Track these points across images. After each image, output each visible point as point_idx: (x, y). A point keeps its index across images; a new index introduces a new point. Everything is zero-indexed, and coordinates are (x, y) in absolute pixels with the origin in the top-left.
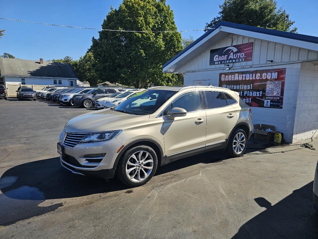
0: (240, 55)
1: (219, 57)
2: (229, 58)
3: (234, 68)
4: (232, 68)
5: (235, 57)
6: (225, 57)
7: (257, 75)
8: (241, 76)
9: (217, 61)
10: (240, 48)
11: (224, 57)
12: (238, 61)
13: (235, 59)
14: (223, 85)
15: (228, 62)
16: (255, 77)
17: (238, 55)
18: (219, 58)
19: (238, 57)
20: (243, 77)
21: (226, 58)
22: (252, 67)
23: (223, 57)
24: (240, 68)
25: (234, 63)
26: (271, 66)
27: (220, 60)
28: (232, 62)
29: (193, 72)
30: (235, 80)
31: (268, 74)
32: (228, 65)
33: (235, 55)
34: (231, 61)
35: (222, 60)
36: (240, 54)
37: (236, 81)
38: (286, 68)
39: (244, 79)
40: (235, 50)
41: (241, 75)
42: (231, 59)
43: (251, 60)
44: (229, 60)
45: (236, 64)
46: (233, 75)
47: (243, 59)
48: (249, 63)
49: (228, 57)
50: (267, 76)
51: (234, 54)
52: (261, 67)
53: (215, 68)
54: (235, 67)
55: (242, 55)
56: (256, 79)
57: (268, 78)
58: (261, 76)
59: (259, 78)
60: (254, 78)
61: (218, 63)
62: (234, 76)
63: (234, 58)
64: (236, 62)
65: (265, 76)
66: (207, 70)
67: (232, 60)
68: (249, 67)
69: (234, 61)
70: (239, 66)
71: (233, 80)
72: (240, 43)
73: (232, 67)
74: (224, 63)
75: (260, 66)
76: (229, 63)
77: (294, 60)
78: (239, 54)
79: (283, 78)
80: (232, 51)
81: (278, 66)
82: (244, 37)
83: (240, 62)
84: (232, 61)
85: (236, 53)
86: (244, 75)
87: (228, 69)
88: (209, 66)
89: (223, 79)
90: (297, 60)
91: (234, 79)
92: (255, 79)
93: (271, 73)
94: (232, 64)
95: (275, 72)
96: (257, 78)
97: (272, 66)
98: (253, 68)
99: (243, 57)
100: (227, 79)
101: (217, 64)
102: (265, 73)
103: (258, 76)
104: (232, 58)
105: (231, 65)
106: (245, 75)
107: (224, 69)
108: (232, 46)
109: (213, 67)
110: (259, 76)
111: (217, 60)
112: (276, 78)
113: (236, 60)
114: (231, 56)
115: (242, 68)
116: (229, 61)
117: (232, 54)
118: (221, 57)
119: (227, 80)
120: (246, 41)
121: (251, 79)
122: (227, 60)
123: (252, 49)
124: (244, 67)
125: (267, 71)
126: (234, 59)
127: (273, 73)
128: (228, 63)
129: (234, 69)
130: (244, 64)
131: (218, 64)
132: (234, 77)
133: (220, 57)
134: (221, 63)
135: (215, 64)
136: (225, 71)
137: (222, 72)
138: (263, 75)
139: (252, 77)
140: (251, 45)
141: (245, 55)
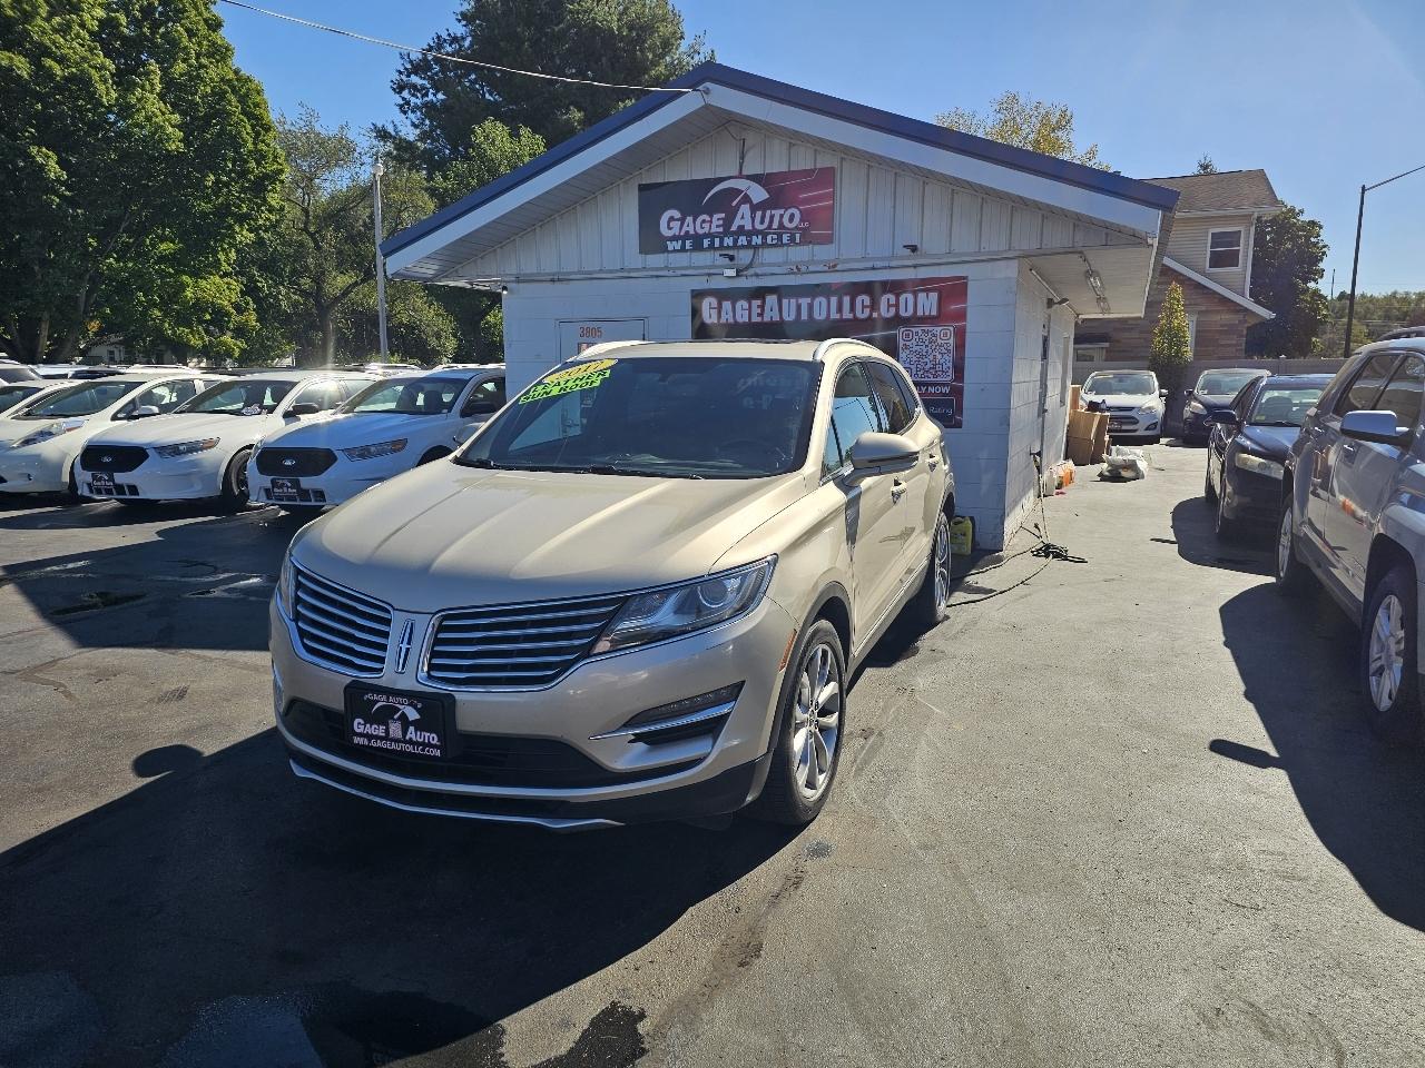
0: (782, 216)
1: (682, 220)
2: (734, 228)
3: (759, 271)
4: (751, 271)
5: (762, 222)
6: (715, 222)
7: (859, 299)
8: (790, 305)
9: (674, 238)
10: (779, 189)
11: (711, 222)
12: (774, 242)
13: (764, 234)
15: (729, 241)
16: (853, 309)
17: (772, 217)
18: (686, 224)
19: (775, 226)
20: (799, 307)
21: (717, 226)
22: (838, 268)
23: (704, 221)
24: (783, 269)
25: (756, 247)
26: (912, 269)
27: (692, 232)
28: (749, 245)
29: (553, 280)
30: (767, 319)
31: (902, 298)
32: (732, 258)
33: (759, 214)
34: (743, 240)
35: (701, 232)
36: (782, 211)
37: (772, 324)
38: (964, 278)
39: (804, 316)
40: (758, 194)
41: (793, 301)
42: (742, 231)
43: (828, 240)
44: (733, 233)
45: (769, 255)
46: (756, 298)
47: (798, 236)
48: (823, 252)
49: (728, 222)
50: (897, 305)
51: (754, 208)
52: (873, 268)
53: (667, 268)
54: (762, 265)
55: (790, 217)
56: (855, 316)
57: (903, 313)
58: (874, 306)
59: (867, 312)
60: (847, 315)
61: (684, 244)
62: (759, 302)
63: (759, 227)
64: (764, 245)
65: (892, 306)
67: (749, 234)
68: (821, 268)
69: (757, 240)
70: (779, 265)
71: (756, 319)
72: (776, 165)
73: (750, 266)
74: (711, 246)
75: (870, 265)
76: (735, 246)
77: (995, 248)
78: (777, 213)
79: (962, 315)
80: (747, 199)
81: (937, 268)
82: (794, 138)
83: (782, 245)
84: (749, 242)
85: (763, 206)
86: (804, 302)
87: (732, 273)
88: (634, 258)
89: (710, 317)
90: (1004, 247)
91: (761, 315)
92: (851, 316)
93: (915, 294)
94: (751, 252)
95: (927, 291)
96: (860, 315)
97: (915, 266)
98: (838, 274)
99: (796, 227)
100: (726, 318)
101: (675, 251)
102: (890, 292)
103: (864, 307)
104: (748, 227)
105: (744, 257)
106: (809, 300)
107: (712, 271)
108: (740, 176)
109: (656, 260)
110: (867, 307)
111: (676, 231)
112: (934, 313)
113: (764, 238)
114: (743, 217)
115: (795, 270)
116: (736, 241)
117: (745, 209)
118: (694, 222)
119: (731, 320)
120: (803, 161)
121: (834, 316)
122: (727, 232)
123: (832, 196)
124: (803, 269)
125: (896, 287)
126: (756, 232)
127: (922, 296)
128: (728, 247)
129: (757, 275)
130: (799, 253)
131: (683, 249)
132: (762, 307)
133: (689, 219)
134: (698, 247)
135: (665, 250)
136: (717, 283)
137: (700, 284)
138: (884, 299)
139: (840, 310)
140: (825, 177)
141: (802, 220)
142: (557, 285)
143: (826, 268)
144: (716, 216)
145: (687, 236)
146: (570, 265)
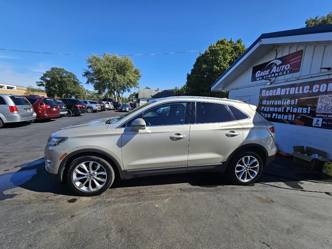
0: (284, 67)
1: (260, 73)
2: (271, 73)
3: (276, 82)
4: (275, 83)
5: (279, 70)
6: (267, 72)
7: (305, 87)
8: (283, 91)
9: (258, 77)
10: (284, 60)
11: (266, 72)
12: (281, 74)
13: (279, 73)
14: (263, 101)
15: (269, 76)
16: (303, 90)
17: (282, 68)
19: (282, 70)
20: (286, 91)
21: (268, 73)
22: (300, 79)
23: (265, 72)
24: (283, 81)
25: (277, 76)
26: (327, 76)
28: (275, 76)
29: (236, 89)
30: (277, 94)
31: (322, 85)
32: (270, 80)
33: (278, 68)
34: (273, 75)
35: (264, 75)
36: (285, 66)
37: (278, 96)
39: (287, 93)
40: (279, 62)
42: (273, 73)
43: (298, 71)
44: (271, 74)
45: (279, 78)
46: (275, 89)
47: (288, 72)
48: (296, 75)
49: (270, 71)
50: (319, 88)
52: (312, 77)
53: (256, 84)
54: (278, 81)
55: (287, 67)
56: (303, 92)
57: (321, 91)
58: (311, 89)
59: (308, 91)
60: (301, 92)
61: (260, 78)
63: (277, 71)
64: (279, 75)
65: (317, 88)
66: (249, 86)
68: (294, 79)
69: (277, 74)
70: (282, 80)
71: (274, 94)
72: (285, 54)
73: (274, 81)
74: (266, 78)
75: (310, 76)
76: (271, 77)
78: (283, 67)
80: (276, 65)
82: (291, 45)
83: (284, 75)
84: (274, 75)
85: (280, 66)
86: (288, 89)
87: (269, 83)
88: (250, 83)
89: (263, 95)
91: (275, 93)
93: (327, 84)
94: (275, 78)
96: (305, 92)
97: (329, 75)
98: (300, 80)
99: (288, 69)
100: (267, 95)
101: (258, 80)
102: (317, 84)
105: (273, 79)
106: (289, 89)
107: (265, 84)
108: (276, 59)
109: (254, 83)
110: (308, 89)
111: (259, 76)
113: (279, 74)
114: (274, 70)
115: (286, 81)
116: (271, 76)
117: (275, 67)
118: (263, 72)
120: (293, 50)
121: (297, 92)
123: (301, 58)
124: (289, 80)
125: (320, 82)
126: (276, 72)
127: (330, 84)
128: (270, 78)
129: (276, 83)
130: (289, 76)
131: (260, 80)
132: (276, 91)
133: (262, 72)
134: (263, 79)
135: (256, 80)
136: (266, 86)
137: (263, 87)
138: (314, 87)
139: (299, 91)
140: (300, 53)
141: (290, 67)
142: (237, 90)
143: (296, 79)
144: (268, 70)
145: (261, 76)
146: (239, 86)
